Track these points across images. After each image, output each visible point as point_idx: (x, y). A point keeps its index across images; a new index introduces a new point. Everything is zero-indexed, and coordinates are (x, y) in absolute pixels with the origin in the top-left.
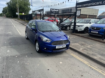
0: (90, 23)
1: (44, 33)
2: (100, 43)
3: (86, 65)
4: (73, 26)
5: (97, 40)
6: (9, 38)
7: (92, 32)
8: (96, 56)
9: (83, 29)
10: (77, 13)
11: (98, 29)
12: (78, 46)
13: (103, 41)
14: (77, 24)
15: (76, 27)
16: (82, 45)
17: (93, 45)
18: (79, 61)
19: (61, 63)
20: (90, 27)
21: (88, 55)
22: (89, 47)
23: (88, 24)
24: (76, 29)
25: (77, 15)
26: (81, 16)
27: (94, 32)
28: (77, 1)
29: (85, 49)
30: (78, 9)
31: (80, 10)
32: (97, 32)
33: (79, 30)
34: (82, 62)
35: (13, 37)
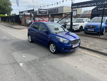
0: (83, 22)
1: (58, 34)
2: (98, 39)
3: (101, 59)
4: (70, 26)
5: (95, 36)
6: (10, 43)
7: (88, 30)
8: (103, 50)
9: (78, 27)
10: (73, 13)
11: (94, 27)
12: (83, 43)
13: (100, 37)
14: (74, 24)
15: (73, 26)
16: (86, 42)
17: (95, 42)
18: (92, 56)
19: (81, 60)
20: (86, 26)
21: (96, 50)
22: (92, 43)
23: (82, 23)
24: (73, 28)
25: (73, 15)
26: (77, 16)
27: (90, 30)
28: (72, 2)
29: (91, 46)
30: (74, 9)
31: (76, 10)
32: (93, 30)
33: (75, 30)
34: (95, 57)
35: (13, 41)
